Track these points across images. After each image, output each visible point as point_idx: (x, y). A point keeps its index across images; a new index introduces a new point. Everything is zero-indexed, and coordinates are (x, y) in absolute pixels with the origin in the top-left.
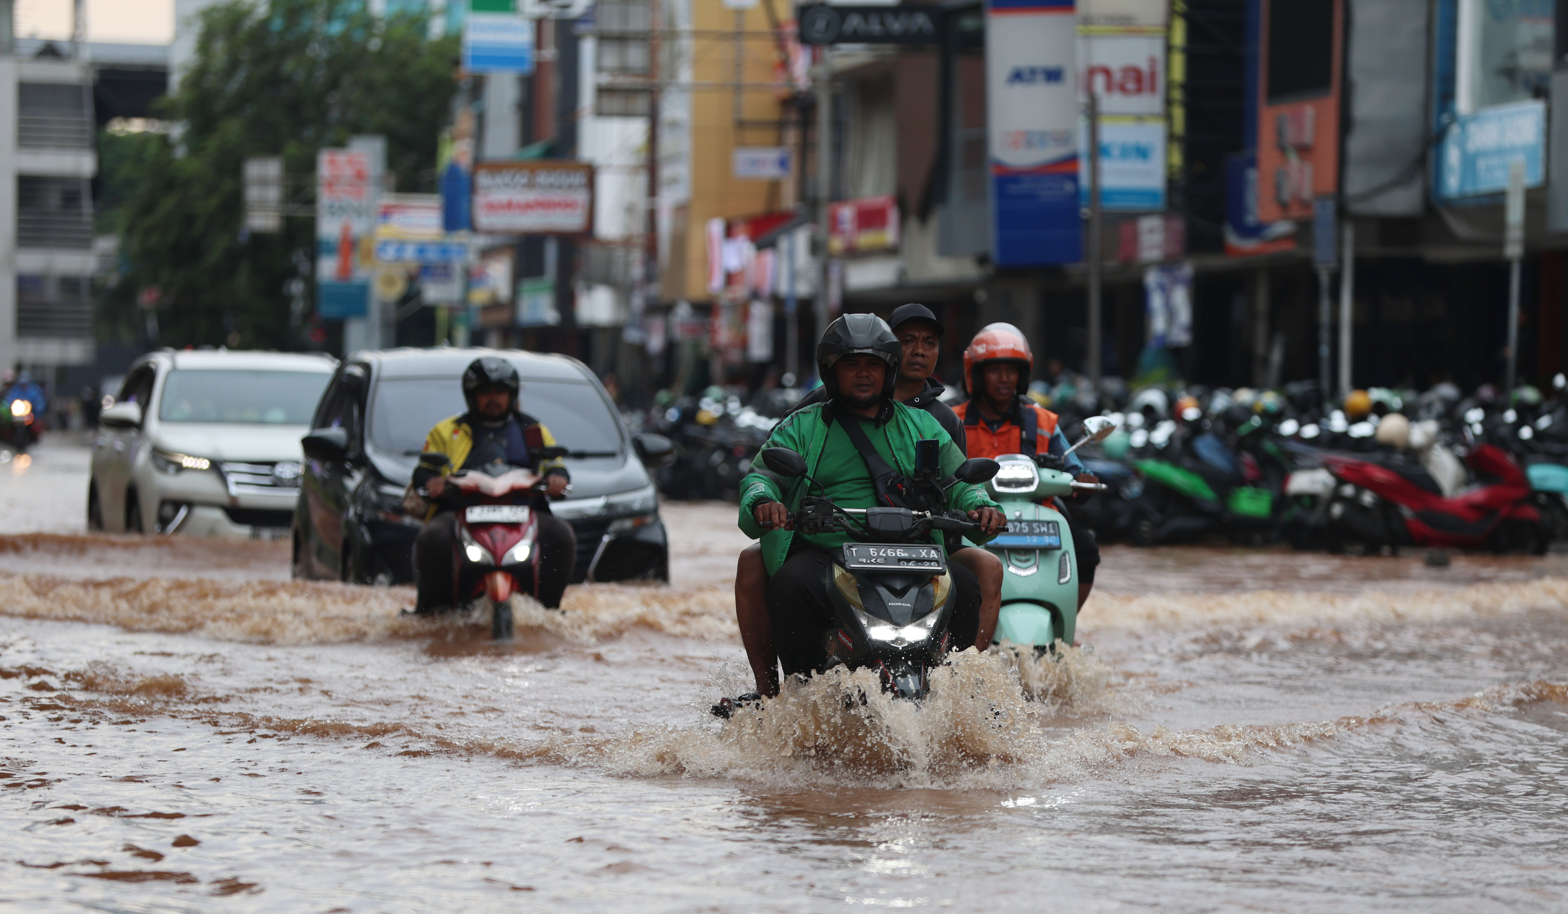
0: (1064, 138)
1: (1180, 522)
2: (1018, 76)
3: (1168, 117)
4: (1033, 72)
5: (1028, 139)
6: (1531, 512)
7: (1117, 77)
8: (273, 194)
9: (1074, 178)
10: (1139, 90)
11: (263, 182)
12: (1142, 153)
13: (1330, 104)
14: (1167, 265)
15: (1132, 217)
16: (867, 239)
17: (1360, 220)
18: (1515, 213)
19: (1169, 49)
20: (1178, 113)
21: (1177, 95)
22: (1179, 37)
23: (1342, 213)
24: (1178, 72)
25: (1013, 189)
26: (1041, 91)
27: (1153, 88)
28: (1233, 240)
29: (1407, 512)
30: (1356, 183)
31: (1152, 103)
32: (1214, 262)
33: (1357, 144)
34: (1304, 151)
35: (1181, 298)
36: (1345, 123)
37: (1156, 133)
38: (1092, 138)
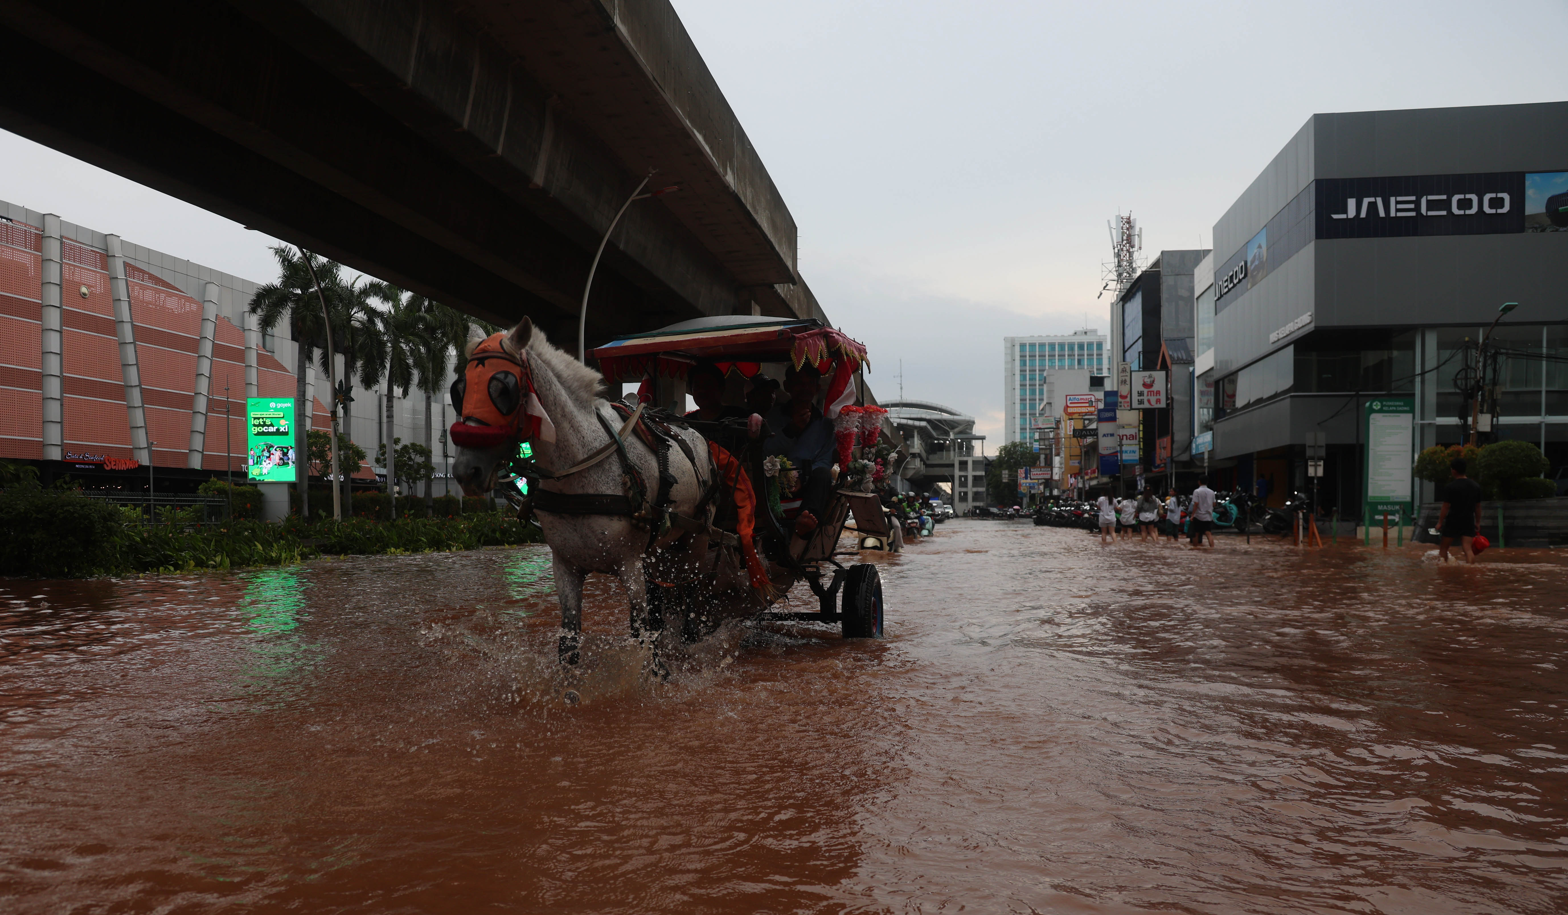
0: (1114, 448)
2: (1104, 435)
3: (1139, 444)
5: (1107, 448)
7: (1128, 436)
9: (1118, 457)
10: (1132, 439)
12: (1134, 452)
13: (1169, 437)
14: (1140, 475)
15: (1133, 466)
16: (1093, 476)
17: (1177, 462)
18: (1206, 456)
19: (1139, 431)
20: (1141, 443)
21: (1142, 440)
22: (1141, 428)
23: (1172, 460)
24: (1141, 436)
26: (1110, 438)
27: (1135, 439)
28: (1154, 470)
30: (1175, 454)
31: (1136, 442)
32: (1150, 475)
33: (1175, 446)
34: (1164, 448)
35: (1143, 482)
36: (1173, 441)
37: (1136, 448)
38: (1121, 448)
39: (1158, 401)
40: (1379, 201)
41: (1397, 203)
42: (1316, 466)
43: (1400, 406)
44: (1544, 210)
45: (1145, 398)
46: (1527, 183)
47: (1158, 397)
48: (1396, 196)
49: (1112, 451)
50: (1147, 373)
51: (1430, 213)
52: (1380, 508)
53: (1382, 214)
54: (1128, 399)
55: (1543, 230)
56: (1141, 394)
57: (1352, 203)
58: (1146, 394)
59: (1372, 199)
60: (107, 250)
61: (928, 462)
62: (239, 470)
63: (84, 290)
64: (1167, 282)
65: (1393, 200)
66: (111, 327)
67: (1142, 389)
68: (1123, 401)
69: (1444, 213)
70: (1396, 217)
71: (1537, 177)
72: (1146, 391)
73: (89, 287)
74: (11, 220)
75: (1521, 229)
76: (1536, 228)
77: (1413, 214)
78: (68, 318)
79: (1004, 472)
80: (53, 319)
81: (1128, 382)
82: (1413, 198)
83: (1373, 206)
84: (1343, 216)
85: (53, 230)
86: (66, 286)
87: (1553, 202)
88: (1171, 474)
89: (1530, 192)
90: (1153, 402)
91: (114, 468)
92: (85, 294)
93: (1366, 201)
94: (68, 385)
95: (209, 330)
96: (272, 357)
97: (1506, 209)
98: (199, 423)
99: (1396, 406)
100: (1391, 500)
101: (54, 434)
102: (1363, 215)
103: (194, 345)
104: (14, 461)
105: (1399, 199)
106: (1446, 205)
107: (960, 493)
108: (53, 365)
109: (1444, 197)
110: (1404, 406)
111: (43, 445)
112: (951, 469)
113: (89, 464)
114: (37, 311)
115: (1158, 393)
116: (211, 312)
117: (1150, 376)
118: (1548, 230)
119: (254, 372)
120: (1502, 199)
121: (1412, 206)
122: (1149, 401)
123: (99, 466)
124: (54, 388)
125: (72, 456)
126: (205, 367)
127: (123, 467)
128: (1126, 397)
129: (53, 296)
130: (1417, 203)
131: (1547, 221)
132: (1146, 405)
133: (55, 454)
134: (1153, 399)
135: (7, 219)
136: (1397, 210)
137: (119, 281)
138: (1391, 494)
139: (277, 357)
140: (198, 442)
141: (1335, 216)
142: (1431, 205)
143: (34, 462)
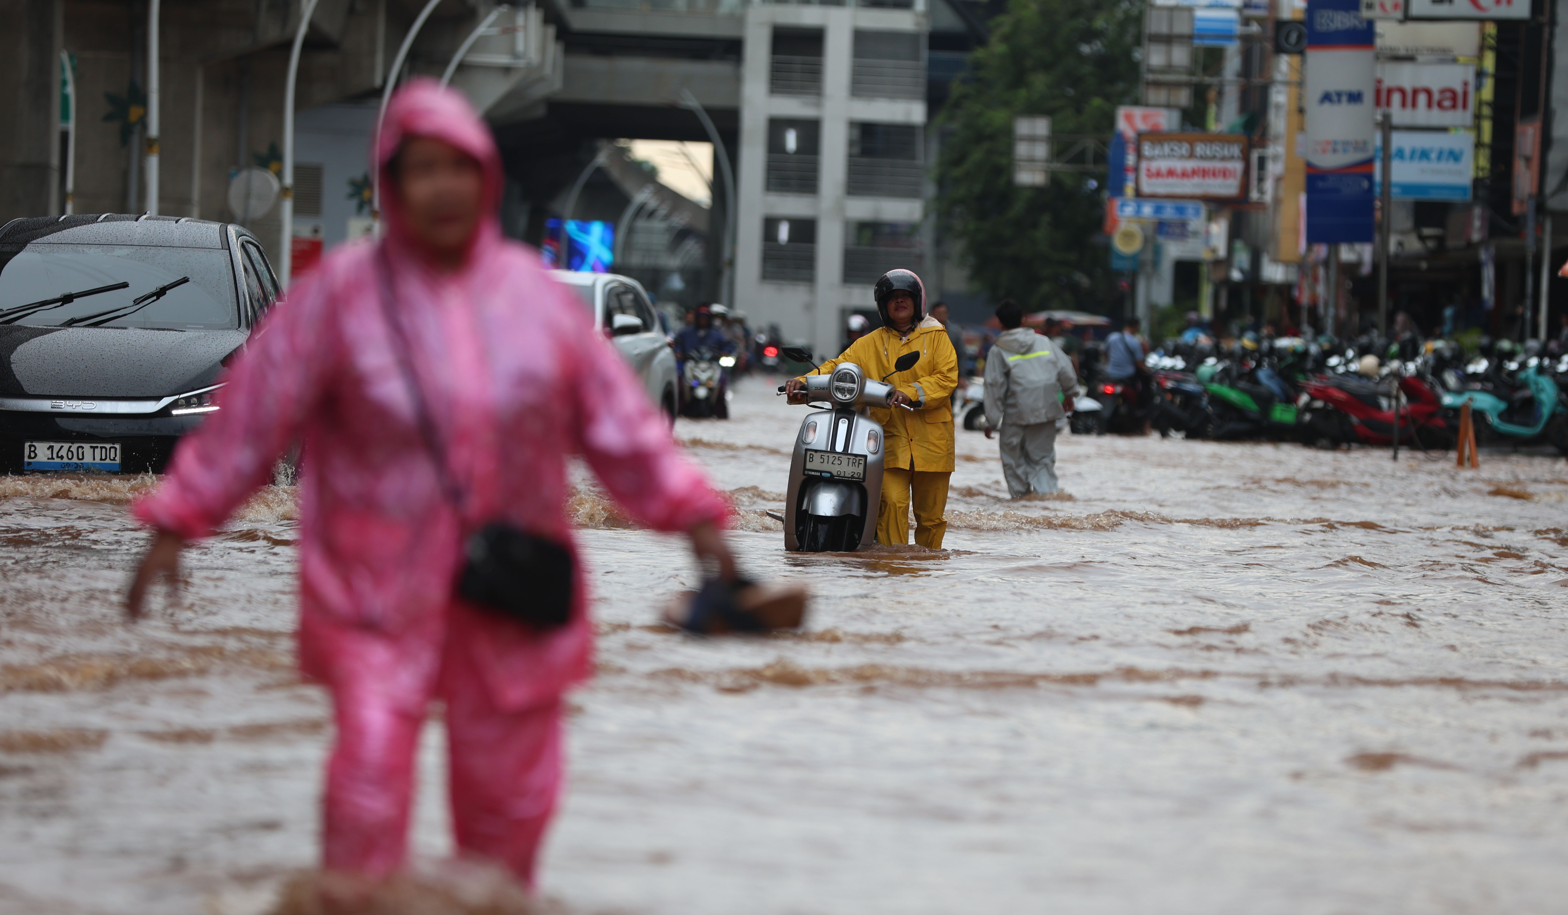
0: (1361, 146)
1: (1232, 426)
2: (1327, 98)
3: (1478, 128)
4: (1339, 95)
5: (1334, 147)
6: (1439, 422)
7: (1436, 97)
8: (1041, 151)
9: (1370, 177)
10: (1454, 106)
11: (1032, 139)
12: (1454, 156)
13: (1539, 124)
17: (1553, 215)
19: (1480, 74)
20: (1487, 126)
21: (1486, 111)
22: (1489, 64)
23: (1541, 208)
24: (1487, 92)
25: (1321, 184)
26: (1345, 109)
27: (1465, 106)
29: (1354, 419)
31: (1462, 117)
33: (1551, 158)
34: (1527, 161)
36: (1546, 141)
37: (1463, 140)
38: (1386, 142)
61: (579, 21)
79: (1024, 127)
107: (770, 224)
112: (717, 69)
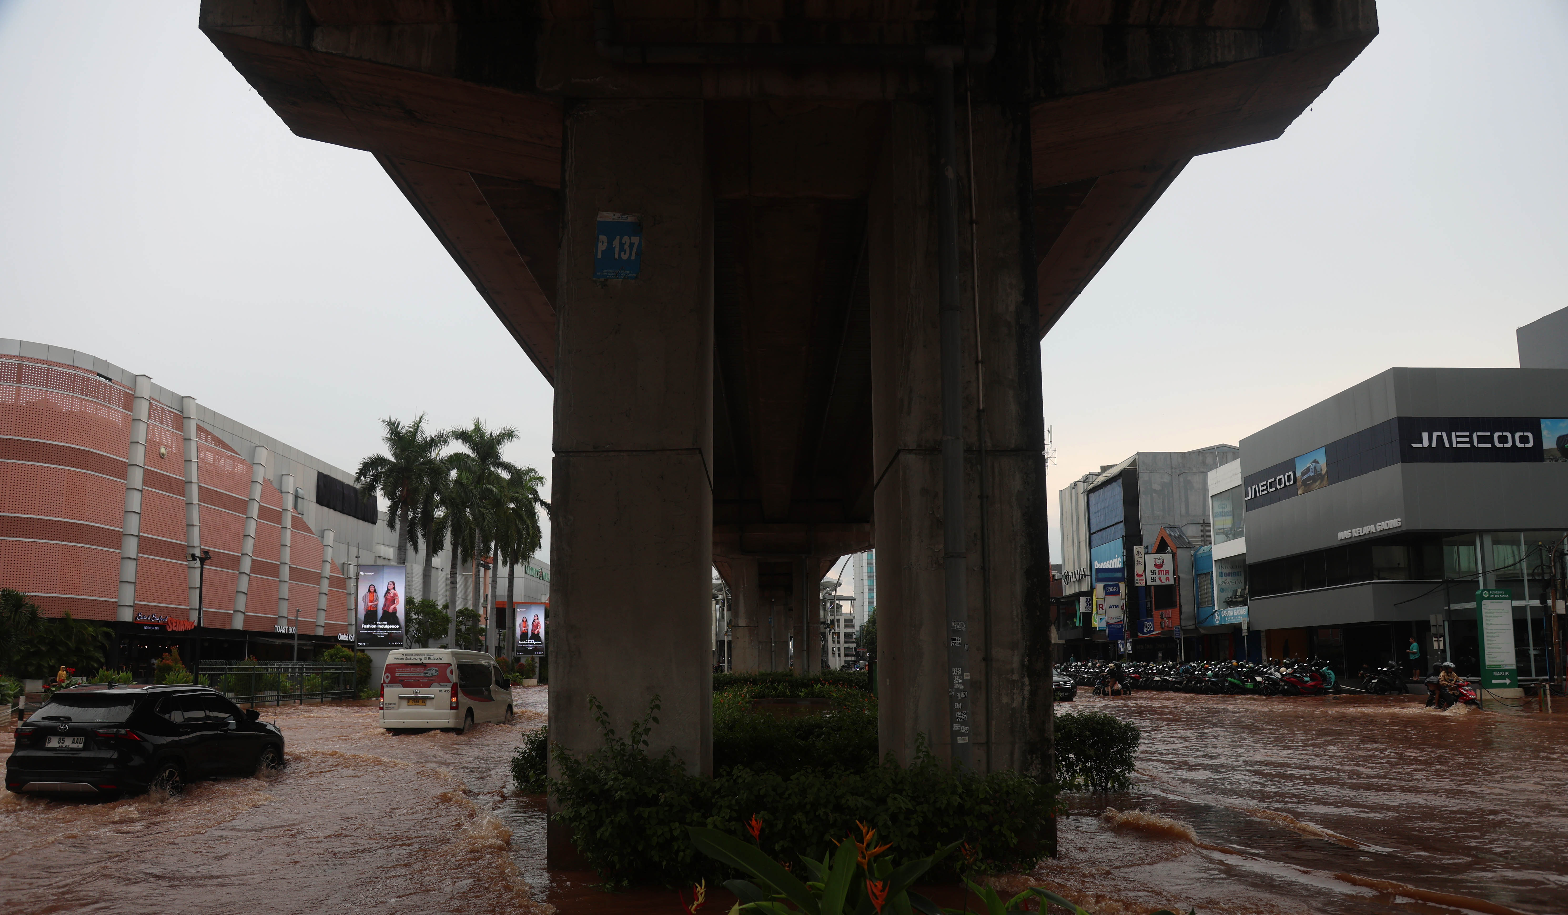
5: (1113, 618)
17: (1188, 631)
18: (1245, 627)
23: (1181, 629)
28: (1140, 635)
30: (1186, 623)
35: (1129, 645)
36: (1181, 613)
39: (1167, 579)
40: (1444, 434)
41: (1457, 437)
42: (1438, 641)
43: (1502, 594)
44: (1555, 446)
45: (1157, 576)
46: (1542, 426)
47: (1167, 576)
48: (1456, 432)
49: (1118, 620)
50: (1158, 556)
51: (1481, 446)
52: (1495, 674)
53: (1447, 445)
54: (1143, 577)
55: (1556, 461)
56: (1153, 573)
57: (1425, 436)
58: (1157, 573)
59: (1439, 434)
60: (182, 412)
62: (272, 631)
63: (163, 450)
64: (1143, 478)
65: (1453, 434)
66: (180, 487)
67: (1154, 568)
68: (1139, 578)
69: (1490, 446)
70: (1457, 448)
71: (1548, 422)
72: (1157, 570)
73: (166, 447)
74: (110, 380)
75: (1542, 460)
76: (1552, 459)
77: (1468, 446)
78: (150, 478)
80: (137, 478)
81: (1143, 563)
82: (1468, 434)
83: (1440, 438)
84: (1420, 446)
85: (144, 391)
86: (152, 446)
87: (1561, 440)
88: (1180, 641)
89: (1545, 433)
90: (1164, 580)
91: (174, 629)
92: (163, 454)
93: (1435, 435)
94: (145, 545)
95: (257, 494)
96: (302, 519)
97: (1531, 444)
98: (244, 584)
99: (1499, 594)
100: (1502, 668)
101: (128, 595)
102: (1434, 445)
103: (242, 506)
104: (92, 622)
105: (1458, 434)
106: (1490, 440)
108: (133, 525)
109: (1489, 434)
110: (1504, 594)
111: (116, 606)
113: (154, 625)
114: (121, 470)
115: (1167, 572)
116: (260, 475)
117: (1160, 558)
118: (1560, 461)
119: (288, 533)
120: (1527, 437)
121: (1467, 440)
122: (1160, 579)
123: (163, 627)
124: (131, 547)
125: (143, 618)
126: (252, 528)
127: (182, 628)
128: (1141, 575)
129: (139, 455)
130: (1471, 437)
131: (1558, 454)
132: (1158, 583)
133: (127, 616)
134: (1163, 577)
135: (106, 378)
136: (1458, 442)
137: (192, 442)
138: (1502, 663)
139: (305, 519)
140: (241, 603)
141: (1414, 446)
142: (1481, 439)
143: (107, 624)
